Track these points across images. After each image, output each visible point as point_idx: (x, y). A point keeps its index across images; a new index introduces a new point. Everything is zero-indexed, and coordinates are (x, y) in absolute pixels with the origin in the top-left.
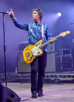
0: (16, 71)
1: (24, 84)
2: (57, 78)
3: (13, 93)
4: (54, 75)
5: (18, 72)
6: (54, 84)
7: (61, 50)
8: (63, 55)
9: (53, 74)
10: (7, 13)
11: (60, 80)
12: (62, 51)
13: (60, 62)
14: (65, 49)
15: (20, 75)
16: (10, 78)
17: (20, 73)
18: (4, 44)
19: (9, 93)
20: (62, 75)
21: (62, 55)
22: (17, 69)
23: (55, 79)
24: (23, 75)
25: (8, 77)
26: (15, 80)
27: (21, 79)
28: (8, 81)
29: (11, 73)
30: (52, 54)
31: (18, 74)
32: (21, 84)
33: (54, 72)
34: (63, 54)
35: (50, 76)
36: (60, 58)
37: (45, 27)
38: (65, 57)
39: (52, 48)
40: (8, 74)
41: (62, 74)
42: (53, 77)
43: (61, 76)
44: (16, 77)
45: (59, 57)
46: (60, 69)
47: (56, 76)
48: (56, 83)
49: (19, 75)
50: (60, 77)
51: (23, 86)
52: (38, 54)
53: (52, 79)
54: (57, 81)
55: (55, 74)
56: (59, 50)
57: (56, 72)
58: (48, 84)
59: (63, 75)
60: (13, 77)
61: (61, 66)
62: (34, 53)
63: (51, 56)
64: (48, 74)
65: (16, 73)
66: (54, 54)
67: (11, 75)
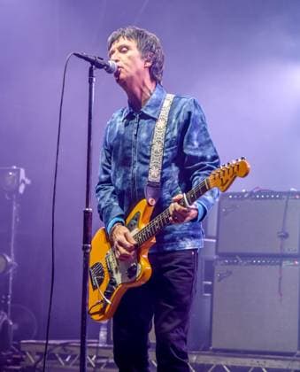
0: (103, 335)
5: (108, 341)
9: (288, 363)
16: (71, 367)
18: (87, 206)
25: (60, 359)
29: (75, 342)
30: (286, 263)
31: (108, 351)
33: (291, 354)
35: (268, 370)
39: (286, 236)
40: (59, 348)
55: (294, 366)
57: (298, 353)
63: (280, 272)
64: (261, 361)
65: (100, 345)
66: (295, 265)
67: (72, 351)
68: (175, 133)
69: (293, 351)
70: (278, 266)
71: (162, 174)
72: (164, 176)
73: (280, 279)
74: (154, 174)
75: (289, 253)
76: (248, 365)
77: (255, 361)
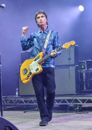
0: (17, 93)
1: (29, 113)
2: (77, 104)
3: (11, 127)
4: (73, 100)
5: (19, 95)
6: (73, 112)
7: (84, 61)
8: (88, 69)
9: (72, 97)
10: (2, 6)
11: (82, 106)
12: (86, 62)
13: (83, 80)
14: (90, 60)
15: (23, 100)
16: (8, 104)
17: (22, 96)
19: (6, 127)
20: (86, 100)
21: (85, 69)
22: (19, 91)
23: (75, 105)
24: (27, 99)
25: (5, 102)
26: (15, 106)
27: (24, 106)
28: (5, 108)
29: (9, 97)
30: (71, 67)
31: (19, 98)
32: (24, 112)
34: (87, 67)
35: (67, 100)
36: (83, 74)
37: (52, 35)
38: (90, 72)
39: (70, 59)
40: (4, 99)
41: (86, 97)
42: (73, 103)
43: (83, 101)
44: (16, 103)
45: (81, 72)
46: (83, 91)
47: (76, 101)
48: (77, 111)
49: (21, 100)
50: (82, 103)
51: (27, 116)
52: (36, 71)
53: (71, 105)
54: (78, 108)
55: (75, 98)
56: (81, 61)
57: (76, 94)
58: (65, 112)
59: (88, 98)
60: (11, 102)
61: (84, 86)
62: (32, 69)
63: (69, 70)
64: (65, 97)
65: (16, 97)
66: (73, 68)
67: (8, 99)
68: (53, 38)
69: (74, 94)
70: (68, 69)
71: (47, 47)
72: (48, 47)
73: (69, 72)
74: (45, 46)
75: (71, 64)
76: (61, 99)
77: (63, 97)
